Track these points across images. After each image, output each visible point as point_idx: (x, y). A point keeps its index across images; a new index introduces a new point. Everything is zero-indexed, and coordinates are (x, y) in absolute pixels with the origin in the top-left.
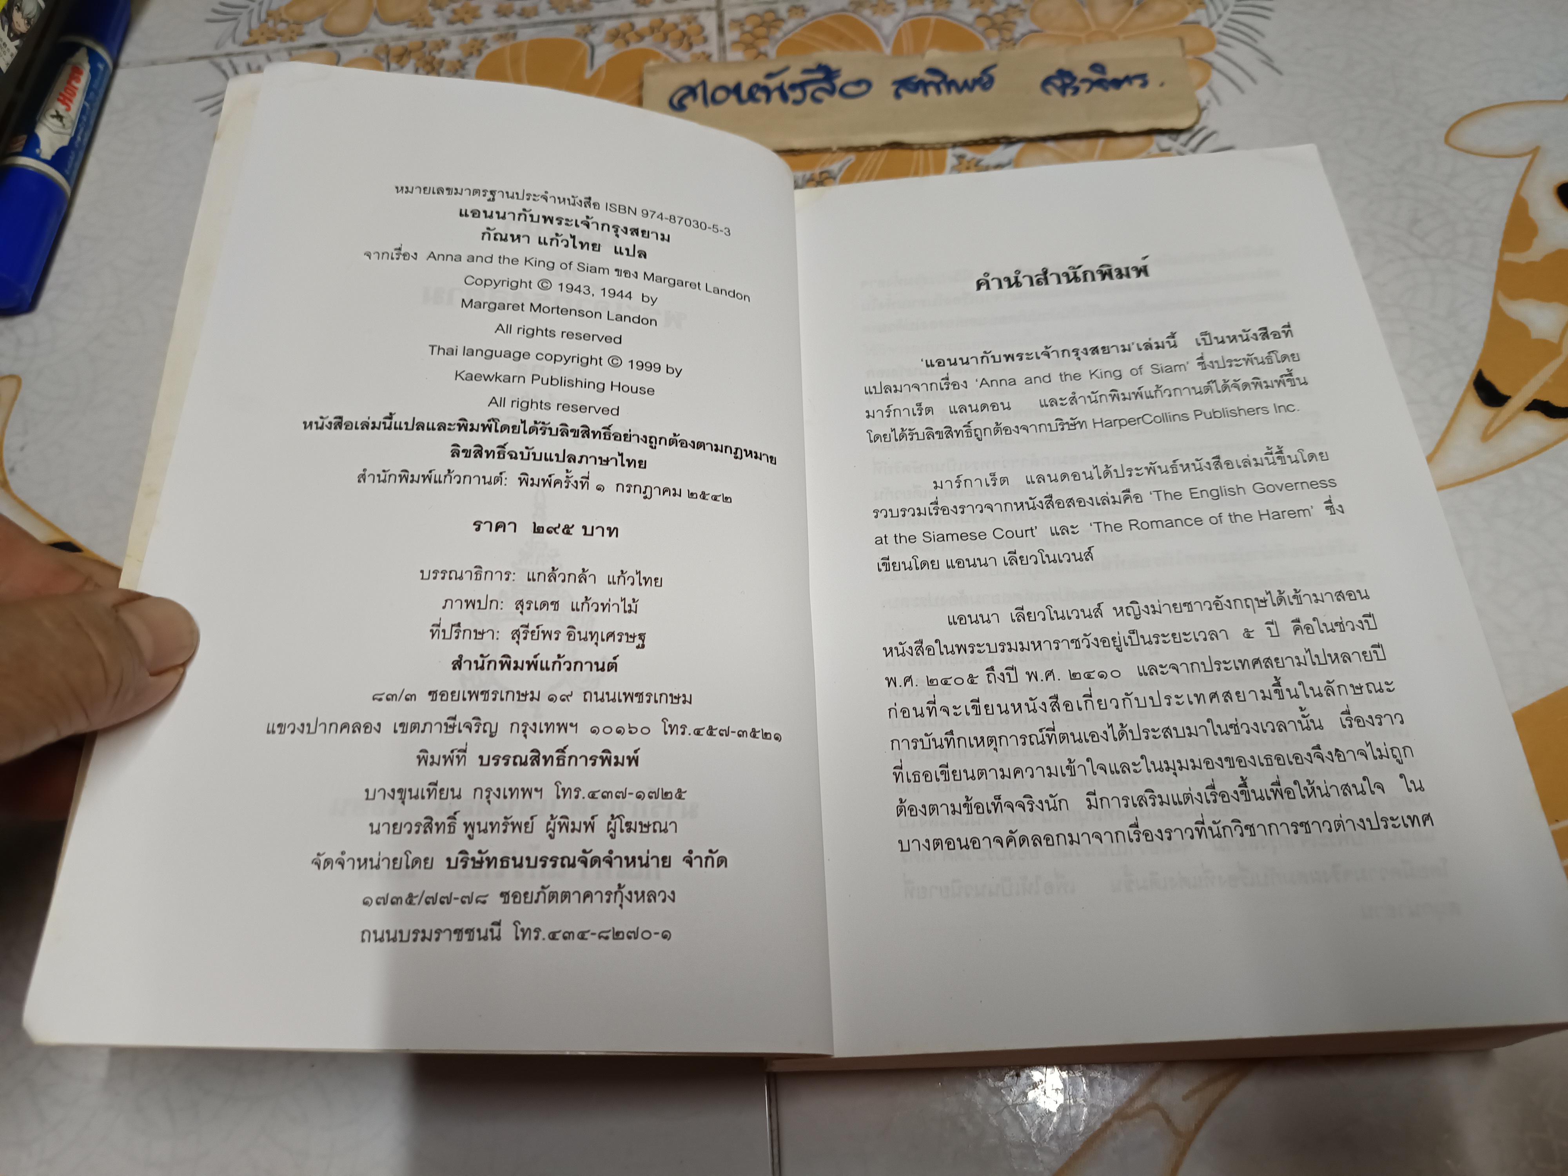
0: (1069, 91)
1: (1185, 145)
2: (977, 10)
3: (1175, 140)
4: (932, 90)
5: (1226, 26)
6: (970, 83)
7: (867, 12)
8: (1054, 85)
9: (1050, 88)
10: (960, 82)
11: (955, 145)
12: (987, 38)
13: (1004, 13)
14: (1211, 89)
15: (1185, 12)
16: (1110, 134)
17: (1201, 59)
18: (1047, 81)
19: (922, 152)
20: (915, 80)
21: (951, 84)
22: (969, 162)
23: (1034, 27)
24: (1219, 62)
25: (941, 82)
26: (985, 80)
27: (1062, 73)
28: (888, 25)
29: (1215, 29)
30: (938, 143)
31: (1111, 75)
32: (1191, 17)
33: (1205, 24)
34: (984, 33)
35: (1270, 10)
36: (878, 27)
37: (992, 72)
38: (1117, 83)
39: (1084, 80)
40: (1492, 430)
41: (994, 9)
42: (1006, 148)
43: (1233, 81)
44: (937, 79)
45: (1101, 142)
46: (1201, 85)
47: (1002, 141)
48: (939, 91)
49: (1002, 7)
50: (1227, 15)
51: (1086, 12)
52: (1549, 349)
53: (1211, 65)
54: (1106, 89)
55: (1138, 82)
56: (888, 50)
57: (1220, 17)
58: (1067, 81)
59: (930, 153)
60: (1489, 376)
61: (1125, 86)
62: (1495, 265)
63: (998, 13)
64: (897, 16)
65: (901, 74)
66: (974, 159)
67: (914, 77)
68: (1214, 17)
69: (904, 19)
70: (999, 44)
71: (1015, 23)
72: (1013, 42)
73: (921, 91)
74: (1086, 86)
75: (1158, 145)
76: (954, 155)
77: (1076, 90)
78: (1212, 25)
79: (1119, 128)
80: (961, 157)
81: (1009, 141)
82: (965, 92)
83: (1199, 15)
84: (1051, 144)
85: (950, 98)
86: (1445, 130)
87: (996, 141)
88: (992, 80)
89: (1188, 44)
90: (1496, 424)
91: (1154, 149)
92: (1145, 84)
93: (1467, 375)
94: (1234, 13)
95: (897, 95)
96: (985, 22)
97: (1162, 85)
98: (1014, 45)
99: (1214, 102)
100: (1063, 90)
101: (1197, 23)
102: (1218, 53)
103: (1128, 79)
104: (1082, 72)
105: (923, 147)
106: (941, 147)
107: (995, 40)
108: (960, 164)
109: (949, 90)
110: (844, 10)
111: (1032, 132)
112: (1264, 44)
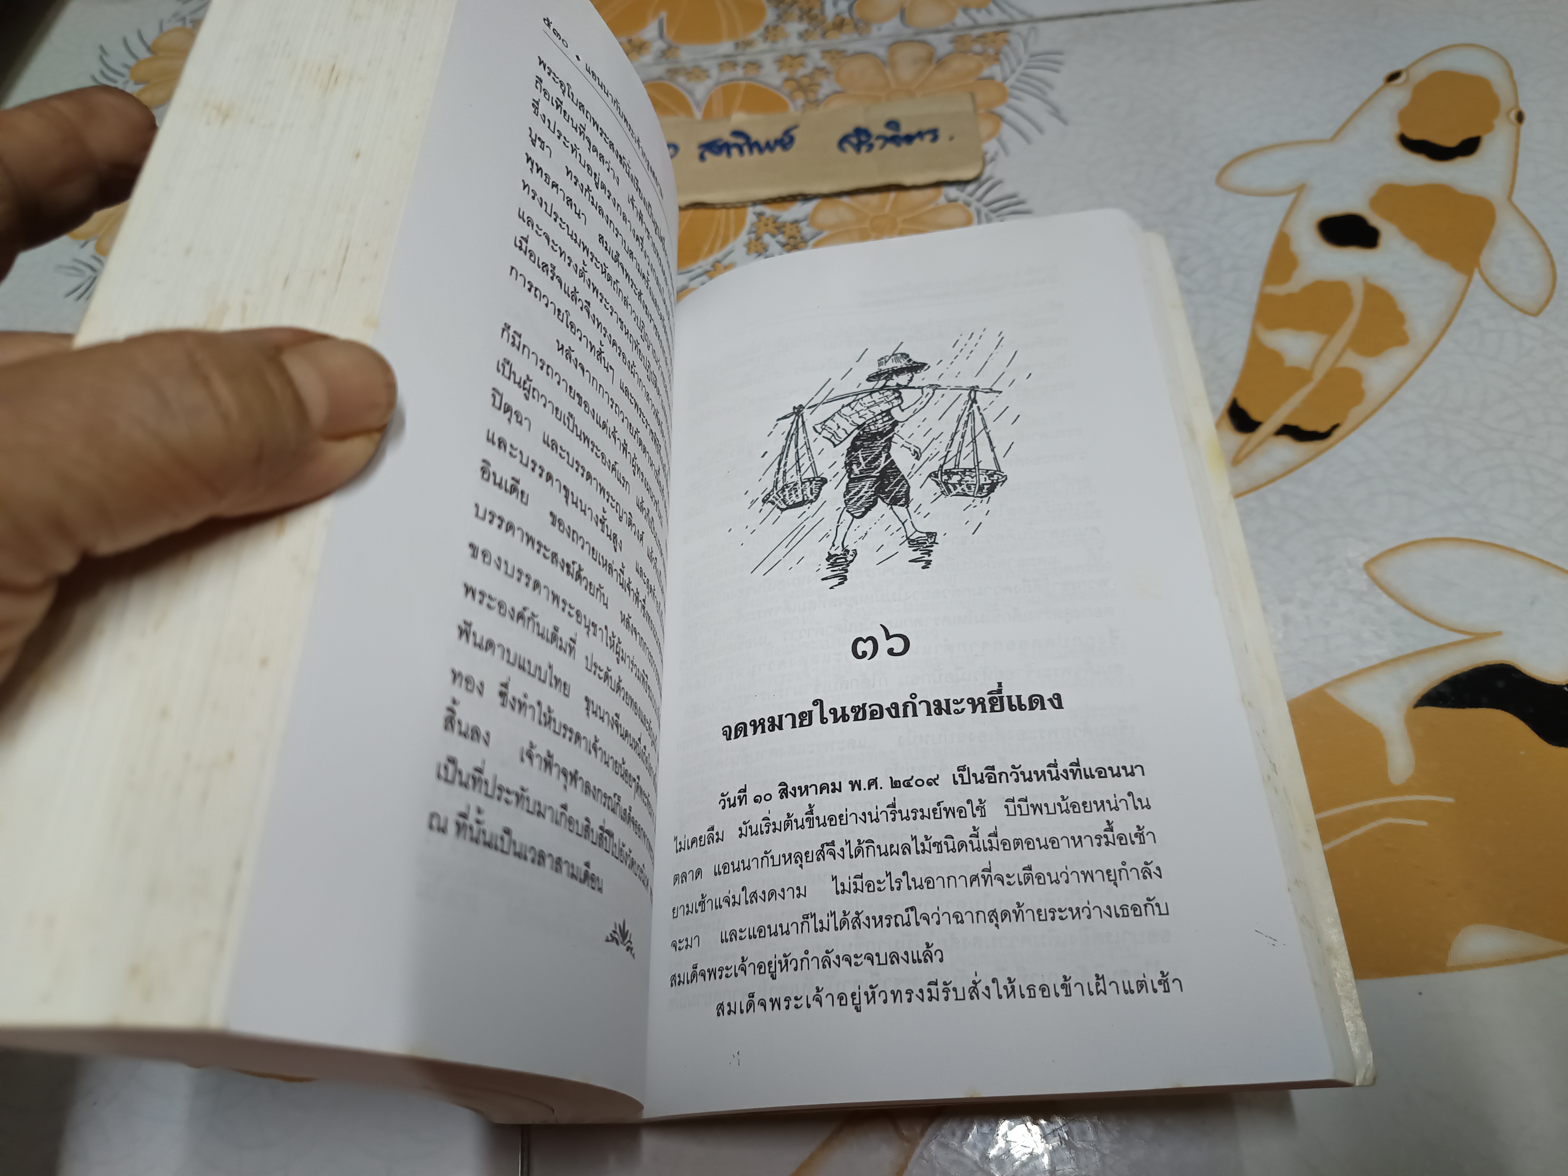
0: (864, 148)
1: (971, 195)
2: (785, 73)
3: (962, 191)
4: (735, 151)
5: (1018, 81)
6: (772, 143)
7: (681, 79)
8: (851, 143)
9: (846, 146)
10: (762, 143)
11: (755, 203)
12: (793, 100)
13: (810, 76)
14: (1000, 141)
15: (980, 67)
16: (900, 188)
17: (993, 113)
18: (844, 140)
19: (724, 211)
20: (720, 144)
21: (753, 145)
22: (768, 219)
23: (837, 87)
24: (1009, 114)
25: (744, 144)
26: (786, 141)
27: (859, 132)
28: (701, 90)
29: (1008, 83)
30: (738, 202)
31: (904, 130)
32: (986, 72)
33: (999, 78)
34: (791, 96)
35: (1060, 63)
36: (691, 93)
37: (794, 133)
38: (909, 139)
39: (879, 137)
40: (1242, 454)
41: (801, 72)
42: (803, 205)
43: (1021, 132)
44: (740, 141)
45: (892, 195)
46: (990, 136)
47: (799, 198)
48: (741, 151)
49: (809, 69)
50: (1020, 69)
51: (888, 72)
52: (1301, 376)
53: (1000, 118)
54: (898, 145)
55: (928, 137)
56: (698, 115)
57: (1013, 71)
58: (863, 138)
59: (732, 211)
60: (1243, 403)
61: (917, 141)
62: (1255, 298)
63: (805, 76)
64: (709, 83)
65: (706, 137)
66: (773, 216)
67: (720, 140)
68: (1008, 70)
69: (718, 84)
70: (803, 106)
71: (819, 85)
72: (817, 103)
73: (724, 154)
74: (881, 142)
75: (946, 197)
76: (755, 213)
77: (871, 147)
78: (1005, 79)
79: (908, 181)
80: (760, 215)
81: (806, 198)
82: (767, 153)
83: (995, 70)
84: (846, 200)
85: (752, 159)
86: (1215, 172)
87: (793, 198)
88: (792, 139)
89: (980, 97)
90: (1247, 449)
91: (942, 201)
92: (935, 138)
93: (1223, 403)
94: (1028, 67)
95: (702, 157)
96: (792, 84)
97: (951, 139)
98: (818, 106)
99: (1002, 153)
100: (858, 148)
101: (991, 78)
102: (1011, 107)
103: (920, 134)
104: (878, 129)
105: (725, 206)
106: (741, 206)
107: (800, 101)
108: (760, 221)
109: (751, 151)
110: (660, 78)
111: (826, 189)
112: (1053, 96)
